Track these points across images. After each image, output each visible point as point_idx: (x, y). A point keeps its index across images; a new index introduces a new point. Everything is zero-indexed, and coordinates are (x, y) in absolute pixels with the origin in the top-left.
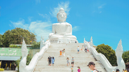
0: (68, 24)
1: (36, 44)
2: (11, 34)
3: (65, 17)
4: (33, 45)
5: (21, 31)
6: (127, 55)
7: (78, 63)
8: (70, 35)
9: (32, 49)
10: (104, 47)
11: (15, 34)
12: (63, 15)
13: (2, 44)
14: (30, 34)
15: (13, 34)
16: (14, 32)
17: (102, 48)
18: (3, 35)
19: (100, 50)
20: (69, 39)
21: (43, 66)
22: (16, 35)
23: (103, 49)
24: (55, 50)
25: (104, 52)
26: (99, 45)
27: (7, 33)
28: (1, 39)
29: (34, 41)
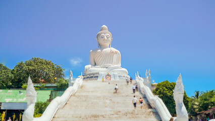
0: (114, 50)
1: (64, 82)
2: (25, 68)
3: (110, 39)
4: (58, 85)
5: (40, 62)
6: (208, 98)
7: (120, 112)
8: (117, 68)
9: (57, 91)
10: (168, 87)
11: (31, 68)
12: (107, 36)
13: (11, 84)
14: (55, 67)
15: (28, 67)
16: (29, 64)
17: (164, 88)
18: (13, 70)
19: (162, 91)
20: (116, 73)
21: (65, 117)
22: (33, 70)
23: (167, 90)
24: (89, 92)
25: (168, 94)
26: (160, 83)
27: (19, 66)
28: (10, 75)
29: (60, 77)
